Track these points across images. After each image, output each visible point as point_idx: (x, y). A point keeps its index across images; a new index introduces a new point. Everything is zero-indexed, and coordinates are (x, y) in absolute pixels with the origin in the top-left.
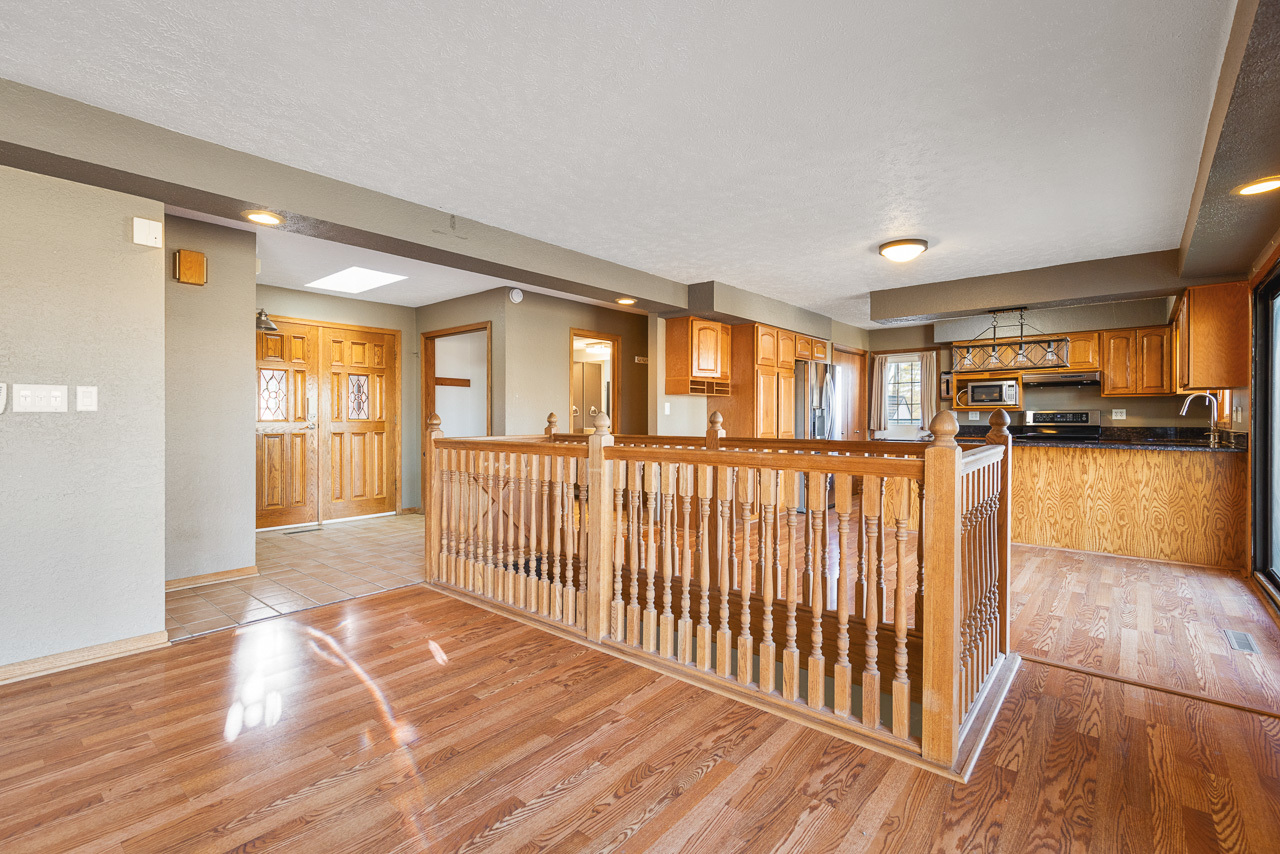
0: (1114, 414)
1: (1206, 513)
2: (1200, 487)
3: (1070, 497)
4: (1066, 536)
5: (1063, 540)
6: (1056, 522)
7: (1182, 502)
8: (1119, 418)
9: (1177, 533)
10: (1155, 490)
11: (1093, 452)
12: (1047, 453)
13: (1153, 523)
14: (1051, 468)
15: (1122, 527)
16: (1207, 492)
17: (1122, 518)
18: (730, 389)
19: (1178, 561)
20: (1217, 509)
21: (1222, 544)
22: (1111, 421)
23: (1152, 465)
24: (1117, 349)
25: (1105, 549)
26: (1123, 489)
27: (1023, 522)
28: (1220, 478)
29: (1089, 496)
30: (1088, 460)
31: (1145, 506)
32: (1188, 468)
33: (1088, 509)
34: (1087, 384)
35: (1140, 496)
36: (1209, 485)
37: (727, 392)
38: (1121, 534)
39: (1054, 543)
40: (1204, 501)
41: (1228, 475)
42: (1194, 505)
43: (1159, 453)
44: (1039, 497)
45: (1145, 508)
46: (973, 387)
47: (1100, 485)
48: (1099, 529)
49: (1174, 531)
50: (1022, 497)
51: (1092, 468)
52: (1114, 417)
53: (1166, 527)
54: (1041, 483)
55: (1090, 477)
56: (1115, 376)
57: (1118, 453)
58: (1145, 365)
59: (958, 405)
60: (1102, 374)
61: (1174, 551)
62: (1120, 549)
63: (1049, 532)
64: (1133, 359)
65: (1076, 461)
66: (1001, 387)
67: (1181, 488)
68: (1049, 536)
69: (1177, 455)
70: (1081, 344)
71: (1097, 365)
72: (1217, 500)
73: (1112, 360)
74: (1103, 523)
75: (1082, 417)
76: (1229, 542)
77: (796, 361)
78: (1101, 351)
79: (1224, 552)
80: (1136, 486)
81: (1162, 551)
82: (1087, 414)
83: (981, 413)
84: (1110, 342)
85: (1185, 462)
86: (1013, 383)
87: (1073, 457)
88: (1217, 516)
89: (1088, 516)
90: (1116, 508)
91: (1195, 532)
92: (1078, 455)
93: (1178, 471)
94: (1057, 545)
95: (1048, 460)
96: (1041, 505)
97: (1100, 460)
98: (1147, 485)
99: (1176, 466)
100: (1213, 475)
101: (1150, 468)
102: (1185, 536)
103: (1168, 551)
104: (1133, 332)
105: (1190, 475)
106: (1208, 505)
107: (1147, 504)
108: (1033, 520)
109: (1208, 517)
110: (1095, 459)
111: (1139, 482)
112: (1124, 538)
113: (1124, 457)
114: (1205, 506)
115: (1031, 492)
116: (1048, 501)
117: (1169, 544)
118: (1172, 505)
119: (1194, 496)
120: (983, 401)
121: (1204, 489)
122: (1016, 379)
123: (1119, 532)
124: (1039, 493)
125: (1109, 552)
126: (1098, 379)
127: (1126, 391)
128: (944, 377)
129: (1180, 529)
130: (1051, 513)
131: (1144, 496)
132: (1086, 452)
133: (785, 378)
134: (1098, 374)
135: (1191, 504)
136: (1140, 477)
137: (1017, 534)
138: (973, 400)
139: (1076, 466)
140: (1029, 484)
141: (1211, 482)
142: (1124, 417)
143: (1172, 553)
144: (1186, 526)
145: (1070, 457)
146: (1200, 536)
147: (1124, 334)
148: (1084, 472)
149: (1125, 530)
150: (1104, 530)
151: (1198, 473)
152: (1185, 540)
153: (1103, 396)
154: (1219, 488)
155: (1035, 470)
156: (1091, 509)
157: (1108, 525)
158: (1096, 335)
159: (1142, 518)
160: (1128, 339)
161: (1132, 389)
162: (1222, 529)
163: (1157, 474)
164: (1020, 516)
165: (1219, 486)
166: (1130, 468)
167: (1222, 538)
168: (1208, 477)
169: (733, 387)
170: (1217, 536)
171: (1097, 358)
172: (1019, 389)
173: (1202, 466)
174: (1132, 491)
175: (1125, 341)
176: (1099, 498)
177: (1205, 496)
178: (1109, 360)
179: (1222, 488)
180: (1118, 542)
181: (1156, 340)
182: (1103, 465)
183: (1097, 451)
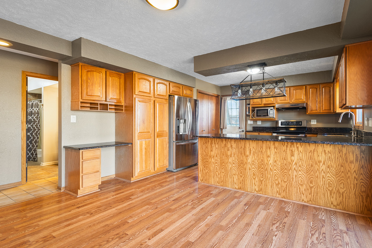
0: (312, 122)
1: (356, 182)
2: (352, 166)
3: (285, 169)
4: (283, 191)
5: (282, 193)
6: (279, 184)
7: (343, 175)
8: (314, 123)
9: (340, 193)
10: (328, 167)
11: (297, 144)
12: (274, 144)
13: (327, 186)
14: (276, 152)
15: (311, 188)
16: (356, 169)
17: (311, 182)
18: (124, 108)
19: (340, 209)
20: (362, 179)
21: (364, 201)
22: (311, 125)
23: (327, 152)
24: (312, 93)
25: (303, 200)
26: (312, 166)
27: (263, 182)
28: (363, 161)
29: (295, 169)
30: (294, 149)
31: (323, 176)
32: (345, 154)
33: (294, 177)
34: (301, 109)
35: (321, 170)
36: (357, 165)
37: (122, 110)
38: (311, 191)
39: (278, 195)
40: (355, 174)
41: (368, 159)
42: (349, 177)
43: (330, 145)
44: (271, 169)
45: (323, 177)
46: (257, 110)
47: (300, 163)
48: (300, 188)
49: (338, 191)
50: (262, 168)
51: (296, 153)
52: (312, 123)
53: (334, 189)
54: (271, 161)
55: (295, 158)
56: (312, 105)
57: (309, 145)
58: (323, 100)
59: (252, 118)
60: (307, 104)
61: (339, 203)
62: (310, 200)
63: (276, 189)
64: (319, 97)
65: (288, 149)
66: (267, 110)
67: (342, 166)
68: (275, 191)
69: (340, 146)
70: (298, 91)
71: (305, 100)
72: (361, 174)
73: (310, 98)
74: (302, 185)
75: (299, 123)
76: (368, 200)
77: (169, 95)
78: (306, 94)
79: (365, 206)
80: (318, 164)
81: (332, 203)
82: (301, 122)
83: (261, 121)
84: (310, 90)
85: (344, 150)
86: (272, 108)
87: (287, 146)
88: (362, 184)
89: (294, 180)
90: (308, 177)
91: (350, 193)
92: (289, 146)
93: (341, 156)
94: (279, 196)
95: (275, 148)
96: (271, 173)
97: (301, 149)
98: (324, 164)
99: (340, 153)
100: (359, 158)
101: (326, 153)
102: (344, 195)
103: (335, 203)
104: (319, 86)
105: (347, 158)
106: (357, 177)
107: (324, 175)
108: (267, 182)
109: (357, 184)
110: (298, 148)
111: (320, 162)
112: (313, 194)
113: (312, 147)
114: (355, 178)
115: (267, 166)
116: (275, 171)
117: (336, 199)
118: (337, 176)
119: (349, 171)
120: (260, 116)
121: (354, 167)
122: (274, 107)
123: (310, 190)
124: (270, 166)
125: (305, 202)
126: (305, 106)
127: (316, 112)
128: (248, 106)
129: (341, 191)
130: (276, 178)
131: (323, 170)
132: (293, 144)
133: (160, 104)
134: (305, 104)
135: (347, 176)
136: (320, 159)
137: (260, 189)
138: (257, 116)
139: (288, 152)
140: (266, 161)
141: (358, 163)
142: (316, 123)
143: (337, 205)
144: (345, 189)
145: (285, 146)
146: (352, 195)
147: (315, 86)
148: (292, 155)
149: (313, 189)
150: (303, 189)
151: (351, 157)
152: (345, 198)
153: (307, 114)
154: (362, 167)
155: (269, 154)
156: (296, 176)
157: (304, 186)
158: (304, 87)
159: (322, 183)
160: (317, 89)
161: (318, 111)
162: (364, 192)
163: (330, 157)
164: (262, 179)
165: (363, 165)
166: (315, 153)
167: (364, 197)
168: (357, 160)
169: (126, 107)
170: (361, 196)
171: (305, 97)
172: (275, 111)
173: (353, 153)
174: (316, 167)
175: (315, 89)
176: (300, 171)
177: (355, 171)
178: (309, 98)
179: (364, 167)
180: (309, 196)
181: (327, 89)
182: (302, 152)
183: (299, 143)
